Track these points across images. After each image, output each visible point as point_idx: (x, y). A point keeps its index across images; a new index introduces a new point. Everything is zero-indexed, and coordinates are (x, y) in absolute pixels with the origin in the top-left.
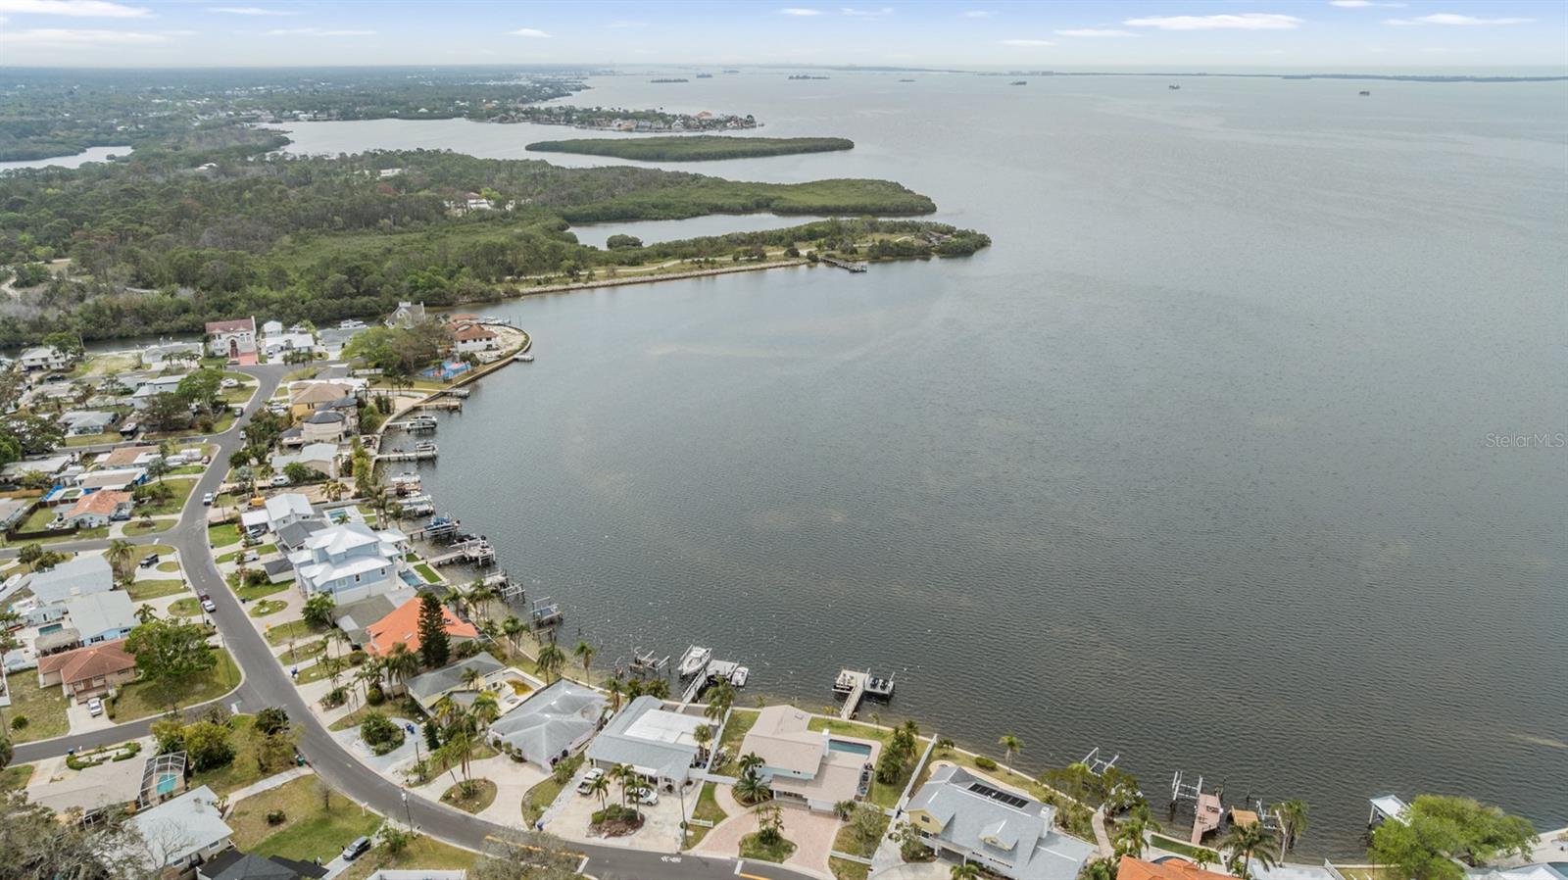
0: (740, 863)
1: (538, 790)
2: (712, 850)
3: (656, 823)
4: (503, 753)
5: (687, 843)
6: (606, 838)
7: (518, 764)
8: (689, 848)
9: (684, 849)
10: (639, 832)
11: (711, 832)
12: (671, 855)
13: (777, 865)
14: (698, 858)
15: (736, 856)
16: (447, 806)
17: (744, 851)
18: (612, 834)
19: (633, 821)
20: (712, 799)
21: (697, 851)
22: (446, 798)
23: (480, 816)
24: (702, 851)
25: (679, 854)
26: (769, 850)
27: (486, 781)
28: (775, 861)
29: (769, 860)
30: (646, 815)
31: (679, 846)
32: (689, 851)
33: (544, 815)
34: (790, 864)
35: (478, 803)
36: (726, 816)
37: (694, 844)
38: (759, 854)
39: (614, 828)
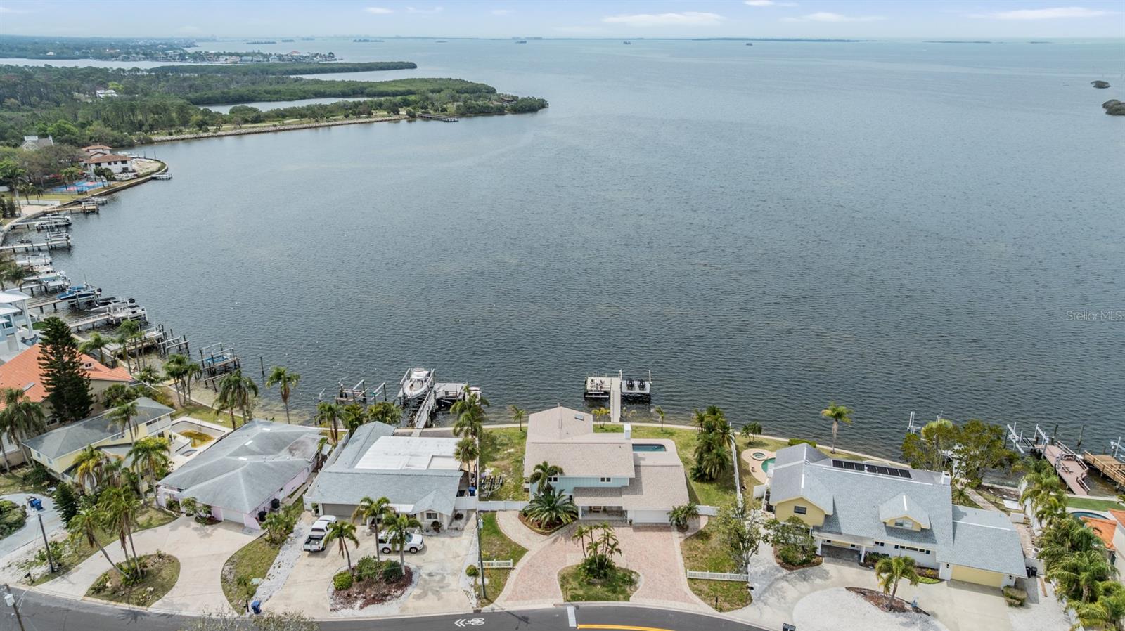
0: (571, 610)
1: (243, 557)
2: (524, 599)
3: (430, 575)
4: (184, 515)
5: (485, 596)
6: (361, 608)
7: (209, 528)
8: (491, 602)
9: (483, 605)
10: (412, 591)
11: (513, 576)
12: (467, 617)
13: (622, 604)
14: (509, 613)
15: (561, 601)
16: (98, 602)
17: (569, 593)
18: (369, 602)
19: (398, 578)
20: (496, 531)
21: (503, 603)
22: (98, 590)
23: (156, 608)
24: (509, 603)
25: (477, 613)
26: (603, 585)
27: (160, 556)
28: (618, 600)
29: (609, 599)
30: (413, 567)
31: (474, 601)
32: (492, 605)
33: (259, 590)
34: (639, 599)
35: (152, 589)
36: (523, 551)
37: (496, 596)
38: (591, 593)
39: (371, 592)
